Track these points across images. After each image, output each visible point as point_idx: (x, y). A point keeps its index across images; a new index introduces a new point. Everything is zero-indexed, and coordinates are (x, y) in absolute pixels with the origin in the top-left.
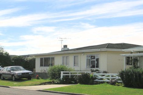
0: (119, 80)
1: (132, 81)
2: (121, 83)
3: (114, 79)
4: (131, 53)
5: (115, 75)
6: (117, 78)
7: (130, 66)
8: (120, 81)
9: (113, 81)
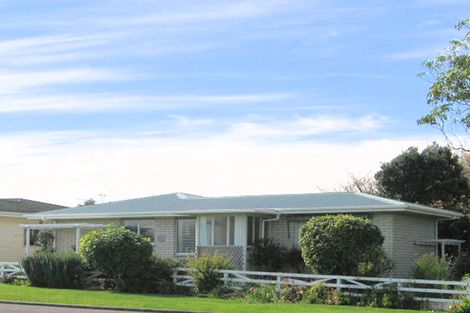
0: (20, 274)
1: (45, 277)
2: (23, 279)
3: (9, 272)
4: (41, 222)
5: (11, 264)
6: (17, 270)
7: (38, 248)
8: (23, 277)
9: (9, 276)
